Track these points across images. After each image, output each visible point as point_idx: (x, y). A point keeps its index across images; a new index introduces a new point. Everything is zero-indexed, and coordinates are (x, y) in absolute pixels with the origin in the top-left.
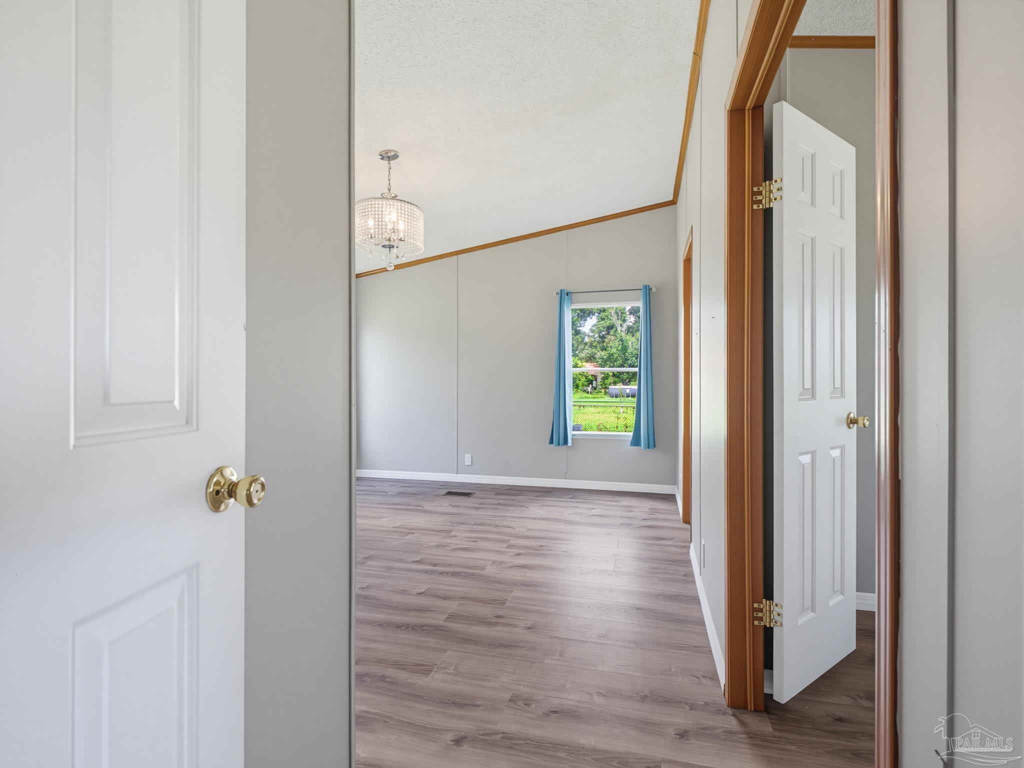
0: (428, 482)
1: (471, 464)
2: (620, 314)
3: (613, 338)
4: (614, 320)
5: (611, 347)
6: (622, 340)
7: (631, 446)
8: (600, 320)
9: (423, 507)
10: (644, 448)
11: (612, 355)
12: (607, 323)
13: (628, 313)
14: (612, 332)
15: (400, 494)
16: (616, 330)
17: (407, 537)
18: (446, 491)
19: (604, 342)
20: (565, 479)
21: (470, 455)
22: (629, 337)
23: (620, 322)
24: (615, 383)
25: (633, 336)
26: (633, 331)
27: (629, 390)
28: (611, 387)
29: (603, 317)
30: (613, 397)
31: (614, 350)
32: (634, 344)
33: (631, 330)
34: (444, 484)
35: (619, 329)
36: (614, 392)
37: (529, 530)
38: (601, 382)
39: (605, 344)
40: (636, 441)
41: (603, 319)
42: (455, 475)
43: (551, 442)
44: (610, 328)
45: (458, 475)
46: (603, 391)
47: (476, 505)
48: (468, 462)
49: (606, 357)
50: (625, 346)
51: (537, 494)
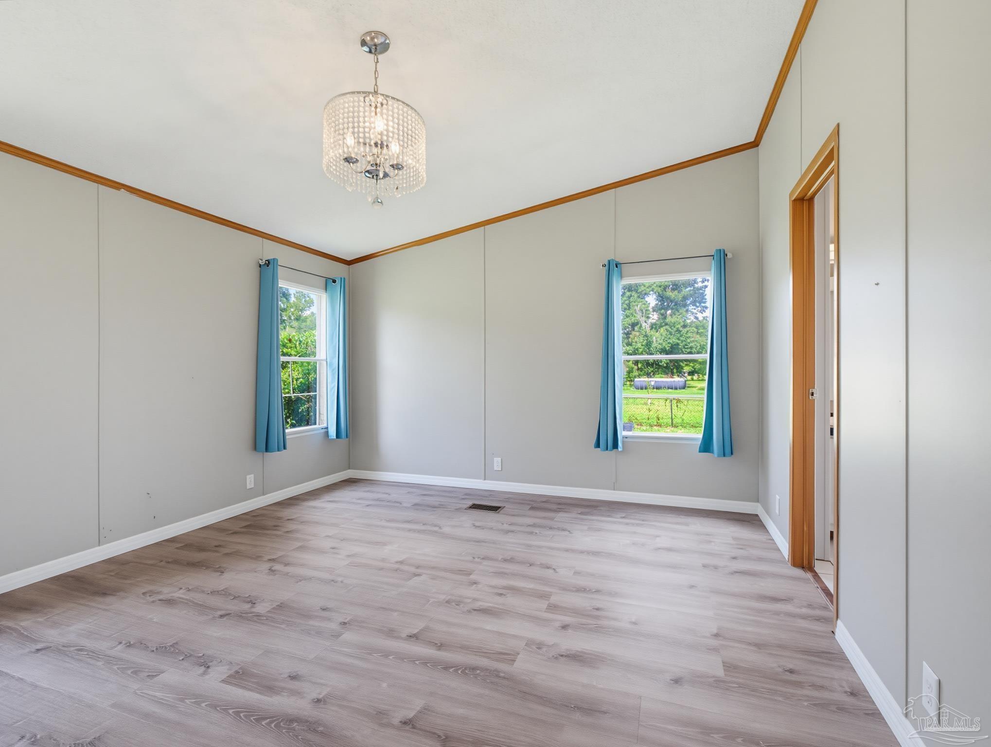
0: (450, 489)
1: (500, 470)
2: (644, 311)
3: (638, 334)
4: (639, 317)
5: (636, 342)
6: (646, 336)
7: (700, 452)
8: (625, 317)
9: (440, 528)
10: (719, 456)
11: (637, 349)
12: (633, 320)
13: (651, 310)
14: (636, 328)
15: (416, 506)
16: (641, 326)
17: (411, 583)
18: (470, 503)
19: (629, 337)
20: (614, 490)
21: (500, 459)
22: (653, 332)
23: (644, 319)
24: (639, 376)
25: (657, 332)
26: (656, 327)
27: (654, 382)
28: (636, 379)
29: (628, 314)
30: (638, 389)
31: (639, 345)
32: (658, 339)
33: (654, 326)
34: (468, 493)
35: (644, 324)
36: (638, 384)
37: (577, 573)
38: (626, 375)
39: (630, 340)
40: (706, 446)
41: (627, 316)
42: (482, 480)
43: (598, 445)
44: (634, 325)
45: (486, 481)
46: (628, 383)
47: (506, 527)
48: (497, 466)
49: (631, 351)
50: (650, 341)
51: (580, 510)
